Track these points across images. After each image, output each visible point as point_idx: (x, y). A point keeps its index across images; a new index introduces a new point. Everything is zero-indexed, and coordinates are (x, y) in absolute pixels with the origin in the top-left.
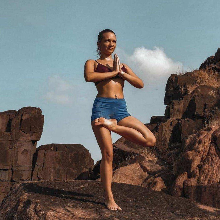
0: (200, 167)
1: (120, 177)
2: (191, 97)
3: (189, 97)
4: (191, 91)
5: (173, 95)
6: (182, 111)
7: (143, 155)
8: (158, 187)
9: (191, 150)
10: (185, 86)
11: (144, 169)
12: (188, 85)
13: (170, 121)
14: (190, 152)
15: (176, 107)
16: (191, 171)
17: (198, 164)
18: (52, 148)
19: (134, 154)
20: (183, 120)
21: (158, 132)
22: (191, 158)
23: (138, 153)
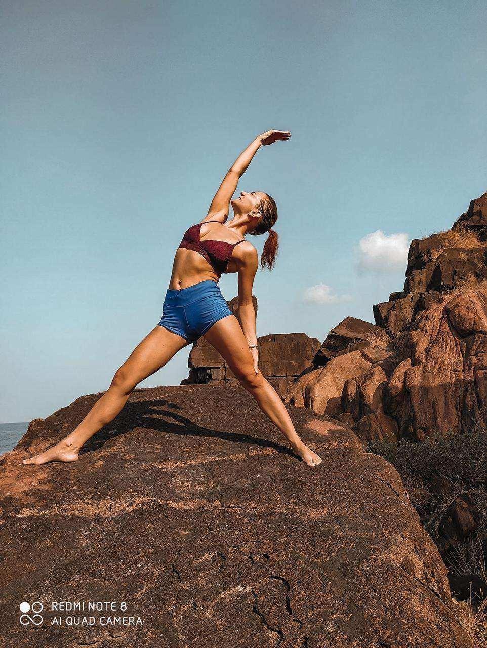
0: (427, 351)
1: (334, 369)
2: (435, 264)
3: (433, 264)
4: (436, 258)
5: (414, 265)
6: (424, 282)
7: (369, 340)
8: (375, 380)
9: (416, 330)
10: (429, 252)
11: (366, 358)
12: (432, 251)
13: (409, 296)
14: (414, 333)
15: (417, 279)
16: (416, 357)
17: (425, 347)
18: (270, 340)
19: (358, 340)
20: (426, 293)
21: (395, 311)
22: (416, 339)
23: (364, 338)
